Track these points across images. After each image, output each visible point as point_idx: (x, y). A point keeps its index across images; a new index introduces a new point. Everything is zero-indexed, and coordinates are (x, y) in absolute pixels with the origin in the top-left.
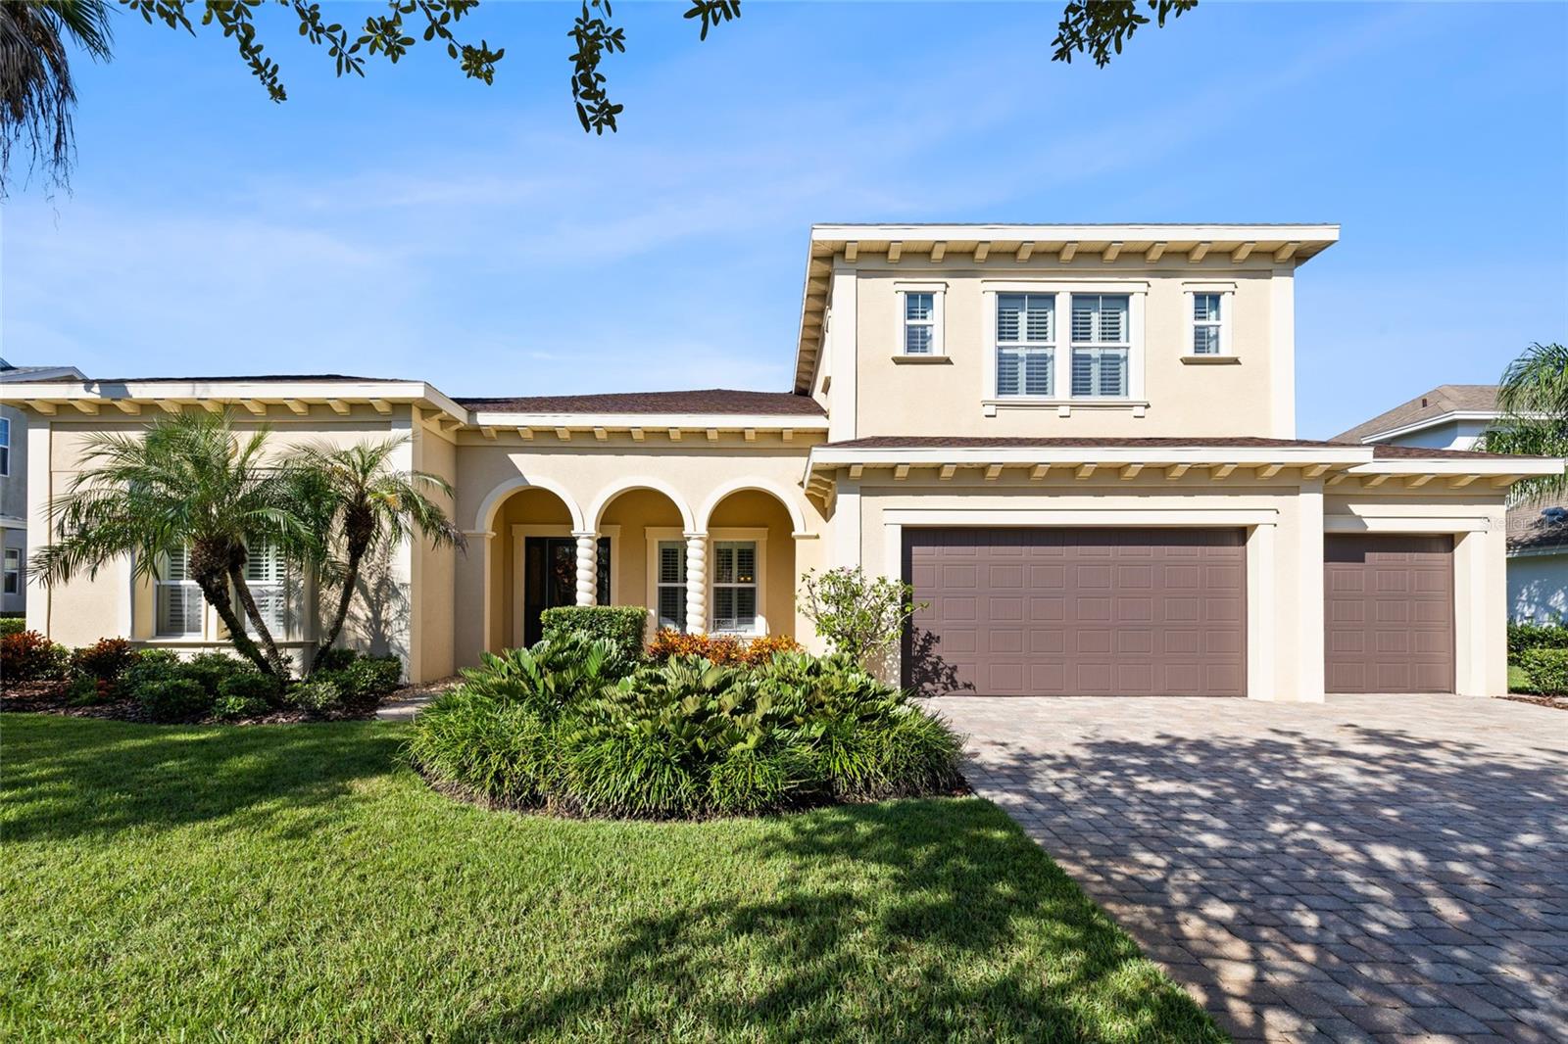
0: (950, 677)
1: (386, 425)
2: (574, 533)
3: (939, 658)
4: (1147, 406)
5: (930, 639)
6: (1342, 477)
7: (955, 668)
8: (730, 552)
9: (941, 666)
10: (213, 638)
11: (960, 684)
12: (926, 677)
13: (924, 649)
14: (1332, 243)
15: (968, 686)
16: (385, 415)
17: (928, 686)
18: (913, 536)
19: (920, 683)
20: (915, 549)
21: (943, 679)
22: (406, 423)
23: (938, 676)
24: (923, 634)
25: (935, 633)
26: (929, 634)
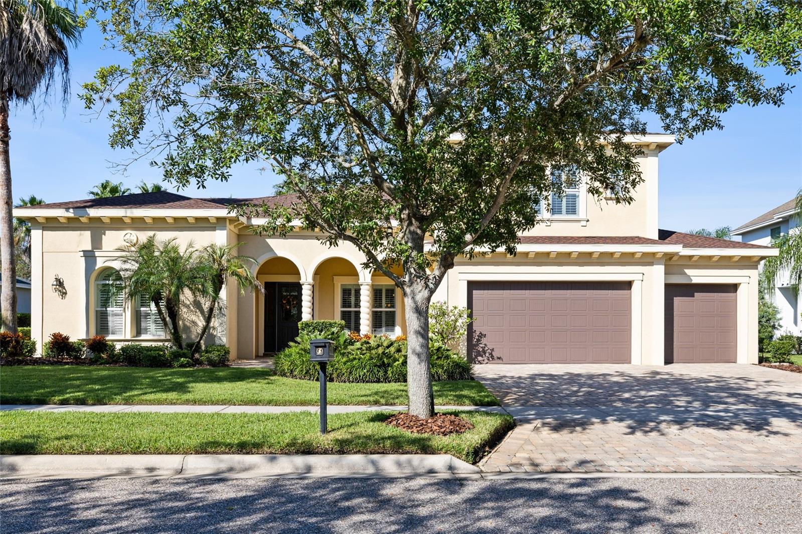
0: (491, 354)
1: (213, 228)
2: (301, 282)
3: (485, 345)
4: (588, 221)
5: (482, 335)
6: (677, 257)
7: (493, 350)
8: (381, 290)
9: (486, 348)
10: (128, 337)
11: (495, 357)
12: (479, 354)
13: (478, 340)
14: (671, 143)
15: (499, 358)
16: (214, 224)
17: (480, 358)
18: (473, 286)
19: (476, 357)
20: (474, 292)
21: (487, 355)
22: (223, 228)
23: (485, 353)
24: (478, 333)
25: (484, 333)
26: (481, 333)
